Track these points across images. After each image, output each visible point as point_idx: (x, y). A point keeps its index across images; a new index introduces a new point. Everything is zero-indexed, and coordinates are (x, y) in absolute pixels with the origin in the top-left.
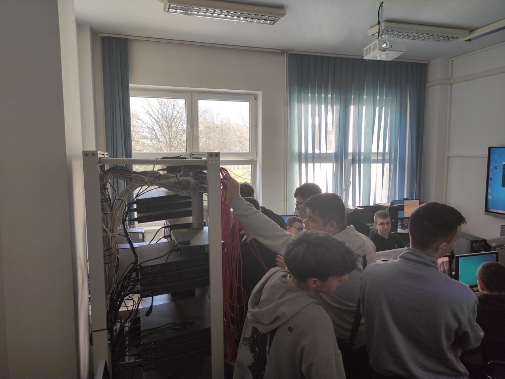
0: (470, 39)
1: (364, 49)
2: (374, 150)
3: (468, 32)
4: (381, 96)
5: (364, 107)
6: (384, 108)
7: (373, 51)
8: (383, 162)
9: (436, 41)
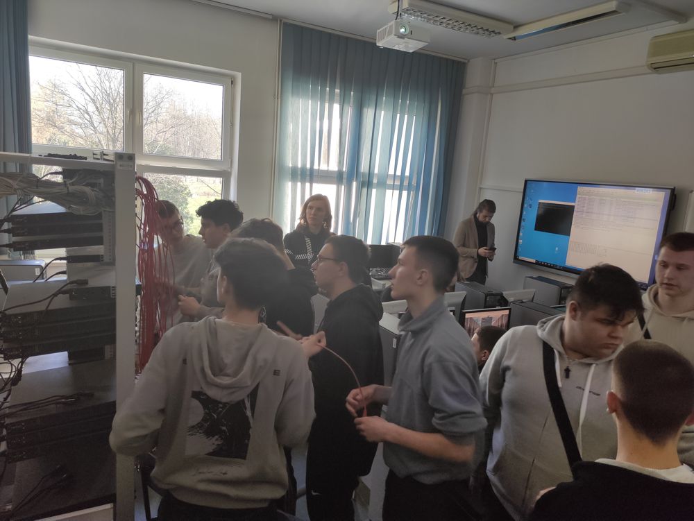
0: (514, 37)
1: (378, 31)
2: (391, 172)
3: (512, 27)
4: (404, 99)
5: (383, 112)
6: (406, 116)
7: (388, 35)
8: (401, 189)
9: (475, 33)
